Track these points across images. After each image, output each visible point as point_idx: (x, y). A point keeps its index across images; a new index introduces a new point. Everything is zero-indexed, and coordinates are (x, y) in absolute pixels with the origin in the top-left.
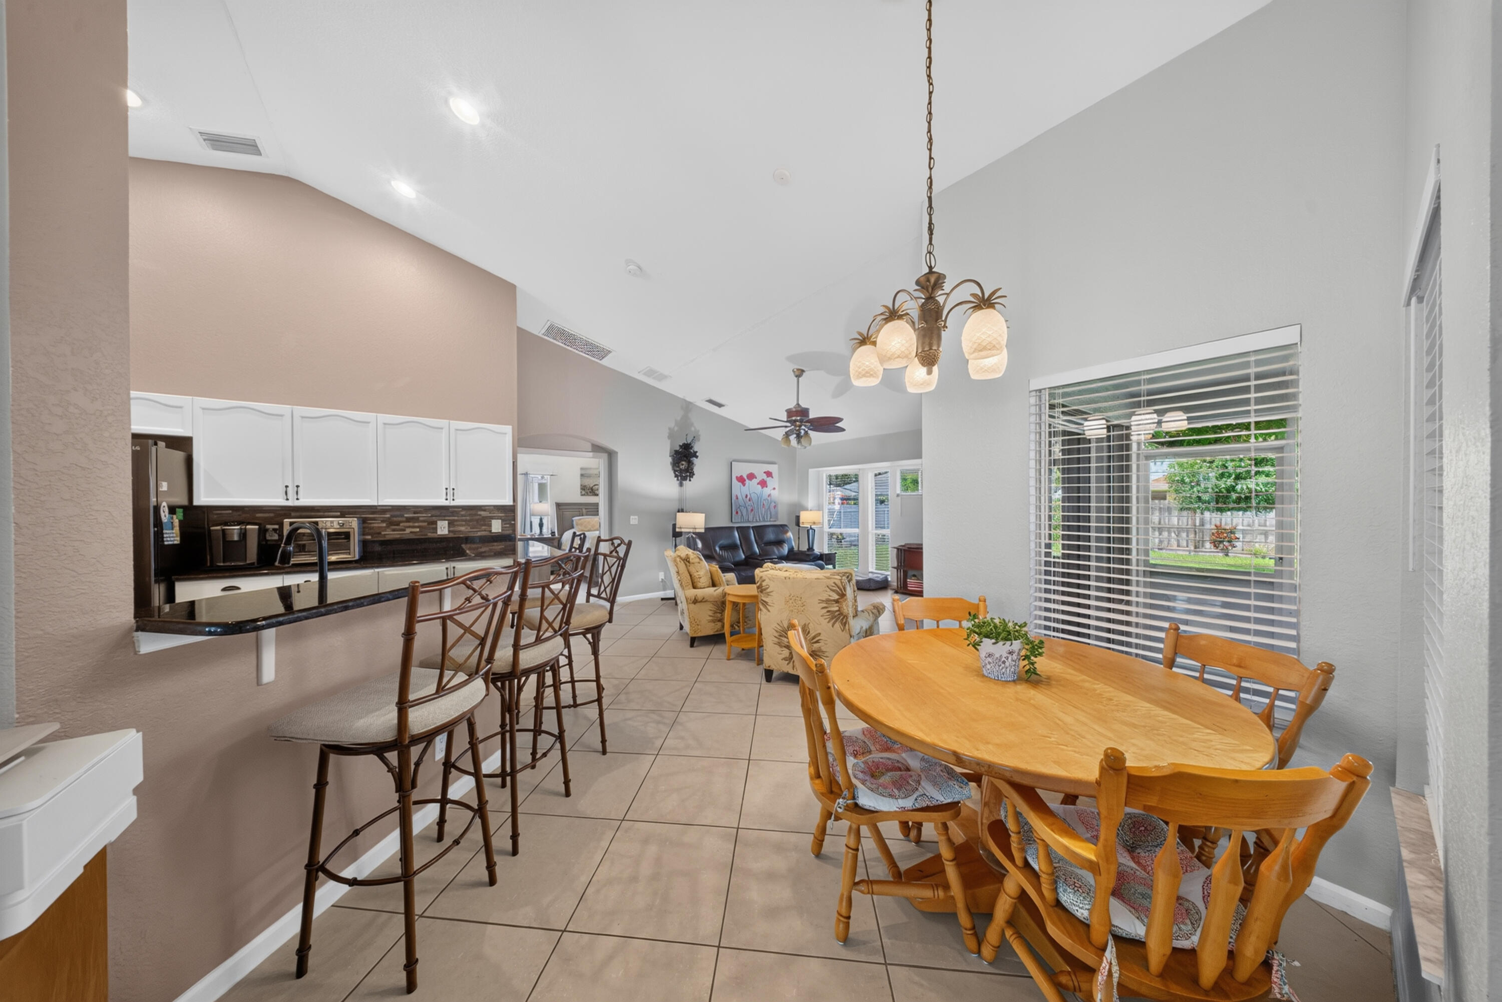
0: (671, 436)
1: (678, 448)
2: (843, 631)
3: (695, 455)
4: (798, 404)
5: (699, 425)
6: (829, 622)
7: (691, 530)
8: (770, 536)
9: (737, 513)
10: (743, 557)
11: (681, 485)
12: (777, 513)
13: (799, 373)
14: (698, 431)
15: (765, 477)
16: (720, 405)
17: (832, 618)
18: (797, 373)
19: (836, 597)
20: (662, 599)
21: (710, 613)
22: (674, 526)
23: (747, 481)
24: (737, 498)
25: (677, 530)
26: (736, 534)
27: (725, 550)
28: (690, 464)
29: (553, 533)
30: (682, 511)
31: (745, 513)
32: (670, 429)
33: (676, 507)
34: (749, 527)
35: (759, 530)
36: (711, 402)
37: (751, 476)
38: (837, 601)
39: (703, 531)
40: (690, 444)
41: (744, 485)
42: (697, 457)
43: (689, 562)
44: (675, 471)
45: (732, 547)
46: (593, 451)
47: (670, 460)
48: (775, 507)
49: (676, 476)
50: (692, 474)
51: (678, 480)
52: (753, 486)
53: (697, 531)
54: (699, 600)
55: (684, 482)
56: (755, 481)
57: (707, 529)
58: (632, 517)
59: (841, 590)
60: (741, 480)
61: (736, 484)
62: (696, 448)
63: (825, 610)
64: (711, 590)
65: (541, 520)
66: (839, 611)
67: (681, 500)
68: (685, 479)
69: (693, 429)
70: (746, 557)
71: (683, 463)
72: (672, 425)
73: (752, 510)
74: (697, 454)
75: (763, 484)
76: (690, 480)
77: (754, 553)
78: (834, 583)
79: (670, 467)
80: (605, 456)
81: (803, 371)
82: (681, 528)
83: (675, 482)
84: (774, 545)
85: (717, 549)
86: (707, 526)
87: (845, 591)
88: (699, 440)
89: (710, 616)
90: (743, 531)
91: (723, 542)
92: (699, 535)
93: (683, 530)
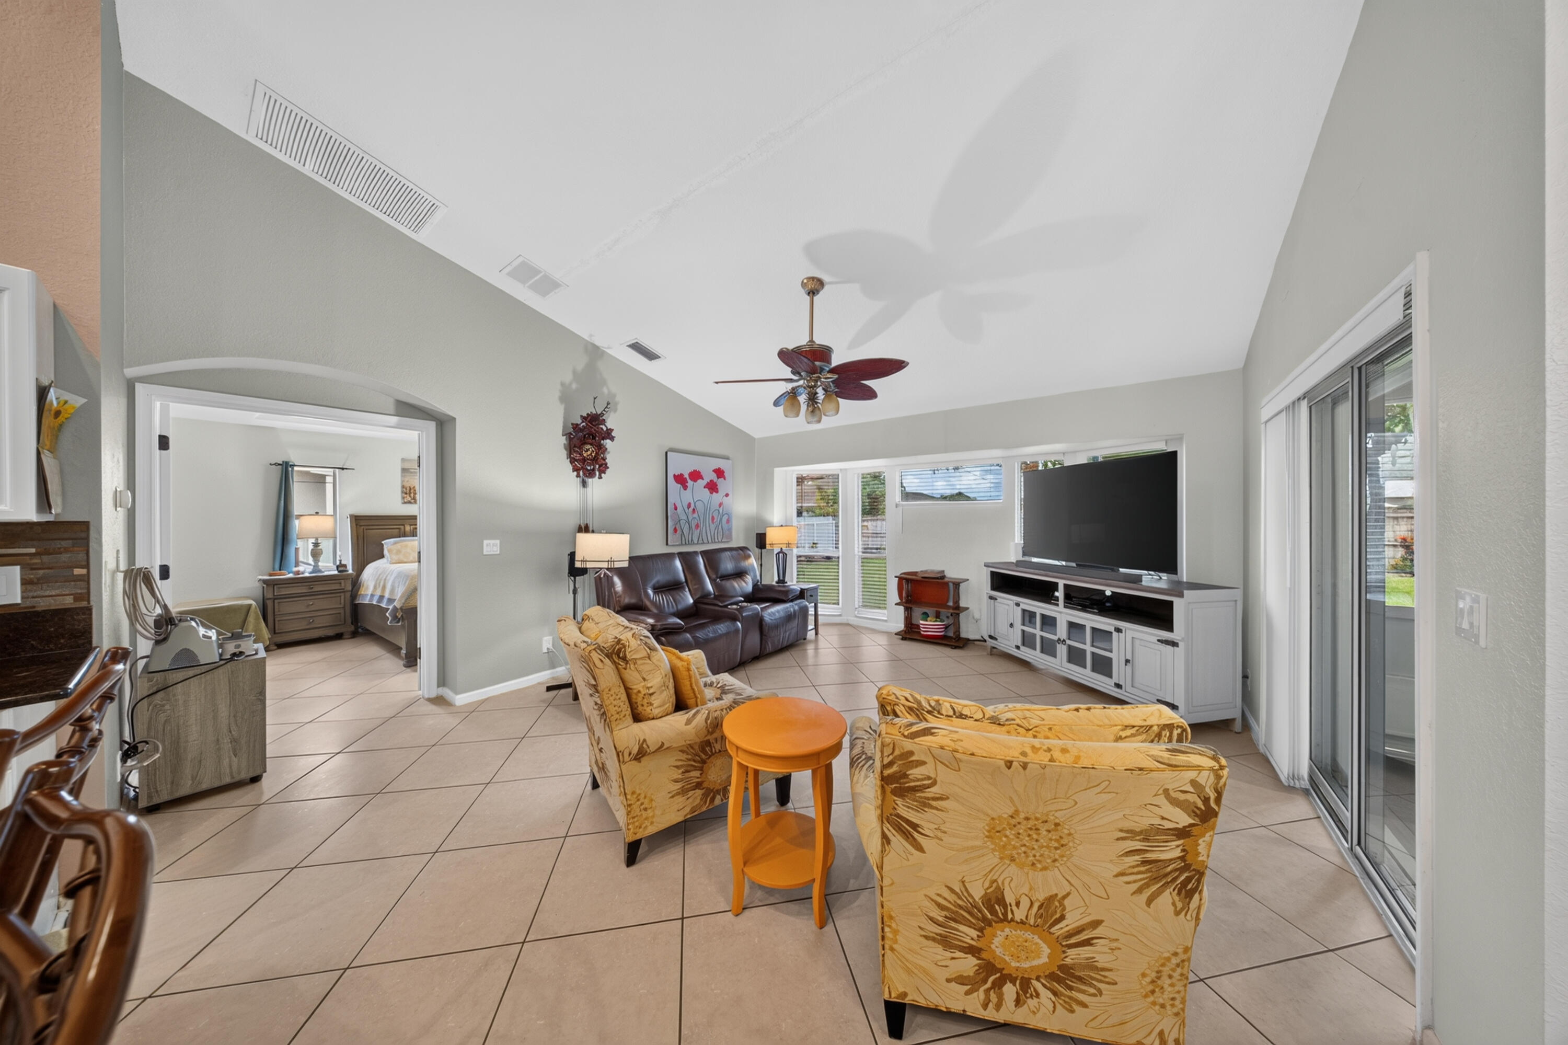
0: (566, 398)
1: (578, 421)
2: (1177, 913)
3: (609, 435)
4: (811, 341)
5: (613, 387)
6: (1139, 891)
7: (605, 565)
8: (728, 565)
9: (675, 530)
10: (691, 601)
11: (584, 484)
12: (730, 530)
13: (814, 287)
14: (614, 396)
15: (714, 476)
16: (650, 356)
17: (1155, 879)
18: (811, 286)
19: (1183, 819)
20: (549, 689)
21: (677, 774)
22: (572, 556)
23: (690, 483)
24: (676, 509)
25: (578, 565)
26: (678, 563)
27: (661, 592)
28: (601, 449)
29: (341, 567)
30: (585, 529)
31: (686, 531)
32: (562, 384)
33: (574, 522)
34: (696, 553)
35: (711, 557)
36: (637, 347)
37: (696, 475)
38: (1182, 833)
39: (626, 564)
40: (602, 414)
41: (685, 488)
42: (612, 439)
43: (624, 659)
44: (572, 461)
45: (673, 587)
46: (397, 414)
47: (563, 440)
48: (728, 521)
49: (575, 469)
50: (603, 468)
51: (578, 476)
52: (698, 490)
53: (617, 565)
54: (652, 749)
55: (590, 481)
56: (701, 483)
57: (632, 559)
58: (485, 542)
59: (1206, 800)
60: (680, 479)
61: (673, 486)
62: (610, 423)
63: (1137, 858)
64: (680, 718)
65: (316, 545)
66: (1182, 858)
67: (584, 511)
68: (591, 474)
69: (605, 390)
70: (695, 602)
71: (588, 447)
72: (568, 378)
73: (697, 526)
74: (613, 434)
75: (712, 487)
76: (600, 477)
77: (706, 595)
78: (1193, 783)
79: (564, 453)
80: (432, 426)
81: (821, 283)
82: (583, 561)
83: (570, 478)
84: (734, 578)
85: (650, 592)
86: (632, 555)
87: (1218, 800)
88: (615, 411)
89: (676, 781)
90: (687, 559)
91: (659, 578)
92: (620, 572)
93: (589, 565)
